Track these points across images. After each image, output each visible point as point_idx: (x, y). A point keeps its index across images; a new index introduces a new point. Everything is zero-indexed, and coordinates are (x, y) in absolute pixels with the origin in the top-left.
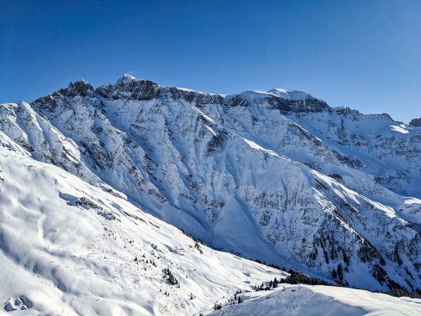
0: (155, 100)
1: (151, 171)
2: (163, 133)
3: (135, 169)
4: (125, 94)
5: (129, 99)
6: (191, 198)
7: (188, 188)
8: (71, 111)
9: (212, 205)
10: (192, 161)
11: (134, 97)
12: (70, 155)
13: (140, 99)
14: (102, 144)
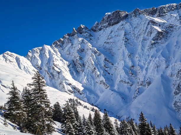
0: (122, 21)
1: (107, 69)
2: (122, 41)
3: (95, 69)
4: (105, 25)
5: (107, 27)
6: (128, 83)
7: (128, 75)
8: (71, 44)
9: (141, 85)
10: (137, 56)
11: (110, 25)
12: (57, 67)
13: (113, 25)
14: (81, 59)
